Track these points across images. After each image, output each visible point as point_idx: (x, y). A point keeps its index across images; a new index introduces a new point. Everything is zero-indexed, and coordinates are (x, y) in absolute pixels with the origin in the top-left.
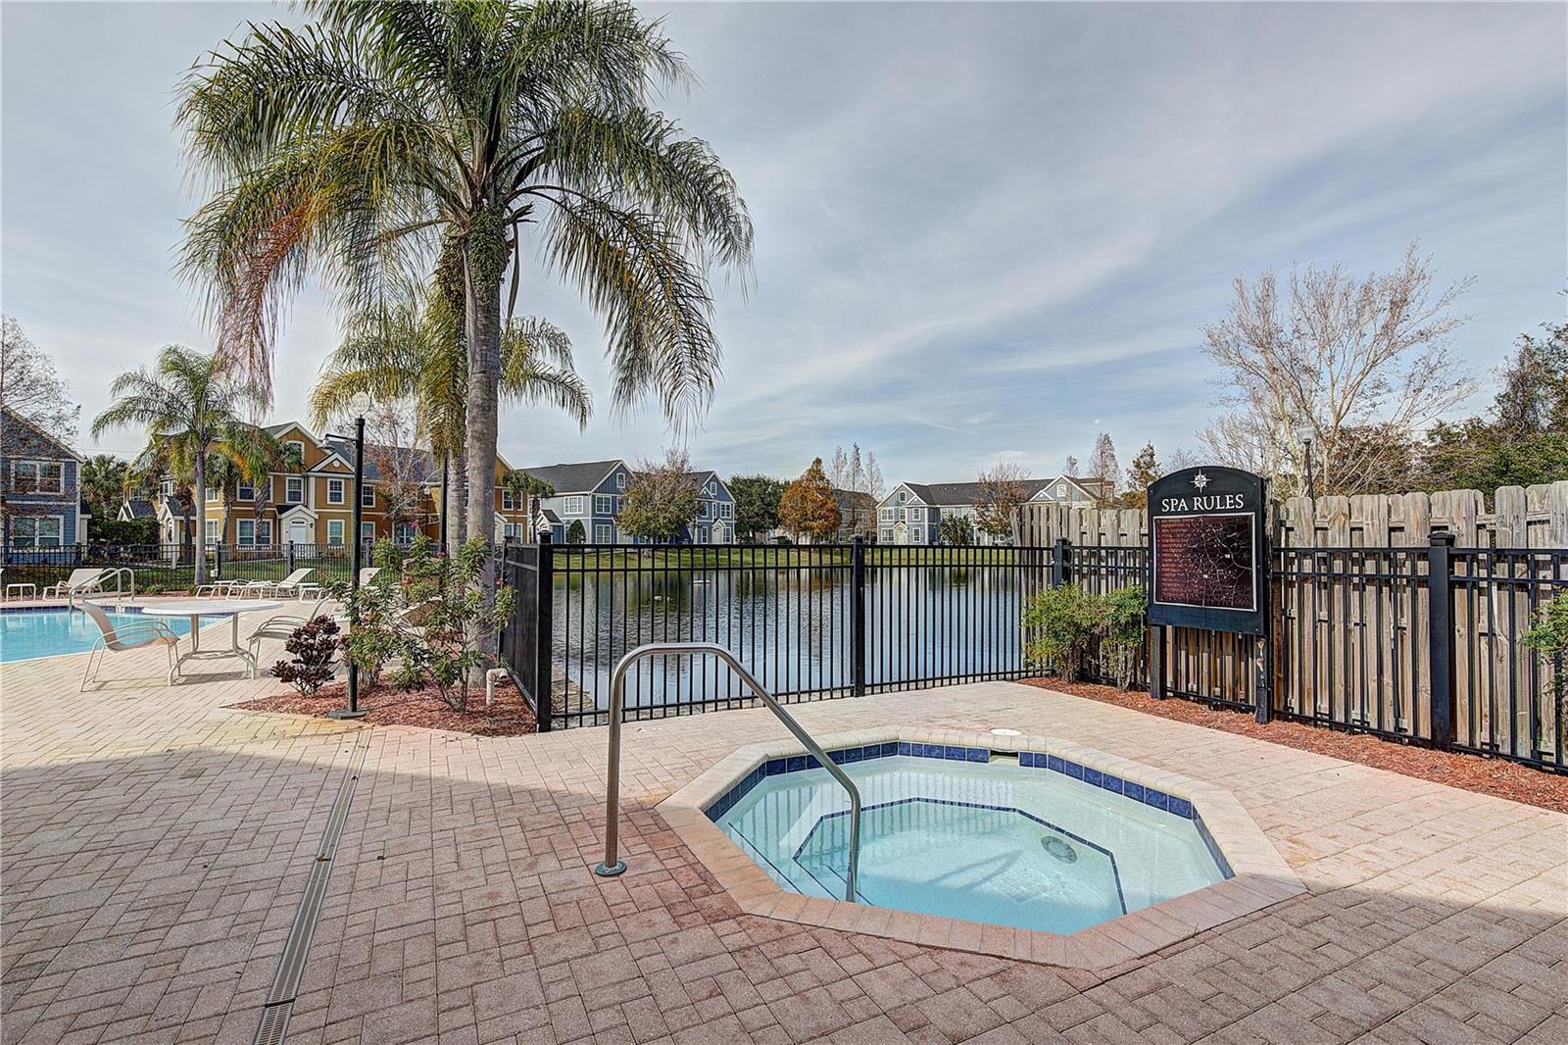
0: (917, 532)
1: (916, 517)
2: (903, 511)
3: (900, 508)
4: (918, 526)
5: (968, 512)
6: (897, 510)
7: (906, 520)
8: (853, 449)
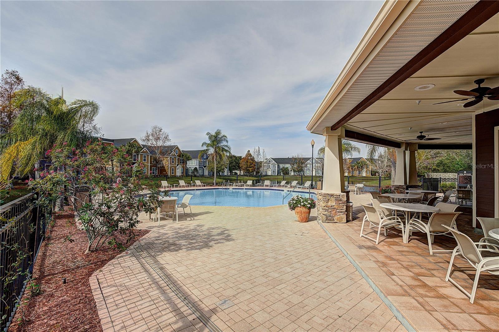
0: (274, 171)
1: (274, 167)
2: (270, 165)
3: (269, 164)
4: (274, 169)
5: (288, 166)
6: (268, 165)
7: (271, 168)
8: (258, 148)
